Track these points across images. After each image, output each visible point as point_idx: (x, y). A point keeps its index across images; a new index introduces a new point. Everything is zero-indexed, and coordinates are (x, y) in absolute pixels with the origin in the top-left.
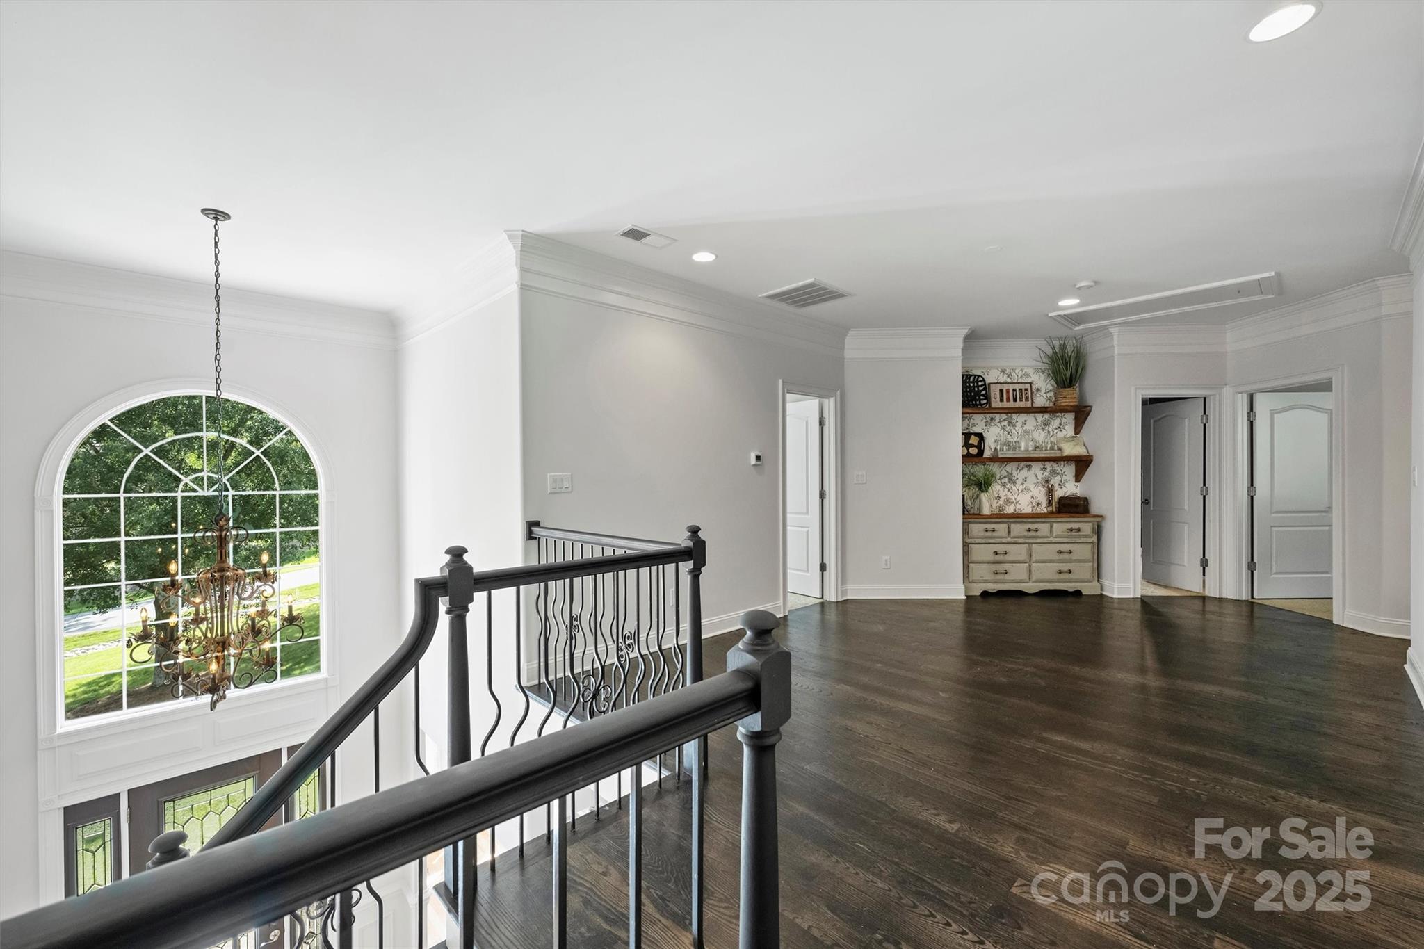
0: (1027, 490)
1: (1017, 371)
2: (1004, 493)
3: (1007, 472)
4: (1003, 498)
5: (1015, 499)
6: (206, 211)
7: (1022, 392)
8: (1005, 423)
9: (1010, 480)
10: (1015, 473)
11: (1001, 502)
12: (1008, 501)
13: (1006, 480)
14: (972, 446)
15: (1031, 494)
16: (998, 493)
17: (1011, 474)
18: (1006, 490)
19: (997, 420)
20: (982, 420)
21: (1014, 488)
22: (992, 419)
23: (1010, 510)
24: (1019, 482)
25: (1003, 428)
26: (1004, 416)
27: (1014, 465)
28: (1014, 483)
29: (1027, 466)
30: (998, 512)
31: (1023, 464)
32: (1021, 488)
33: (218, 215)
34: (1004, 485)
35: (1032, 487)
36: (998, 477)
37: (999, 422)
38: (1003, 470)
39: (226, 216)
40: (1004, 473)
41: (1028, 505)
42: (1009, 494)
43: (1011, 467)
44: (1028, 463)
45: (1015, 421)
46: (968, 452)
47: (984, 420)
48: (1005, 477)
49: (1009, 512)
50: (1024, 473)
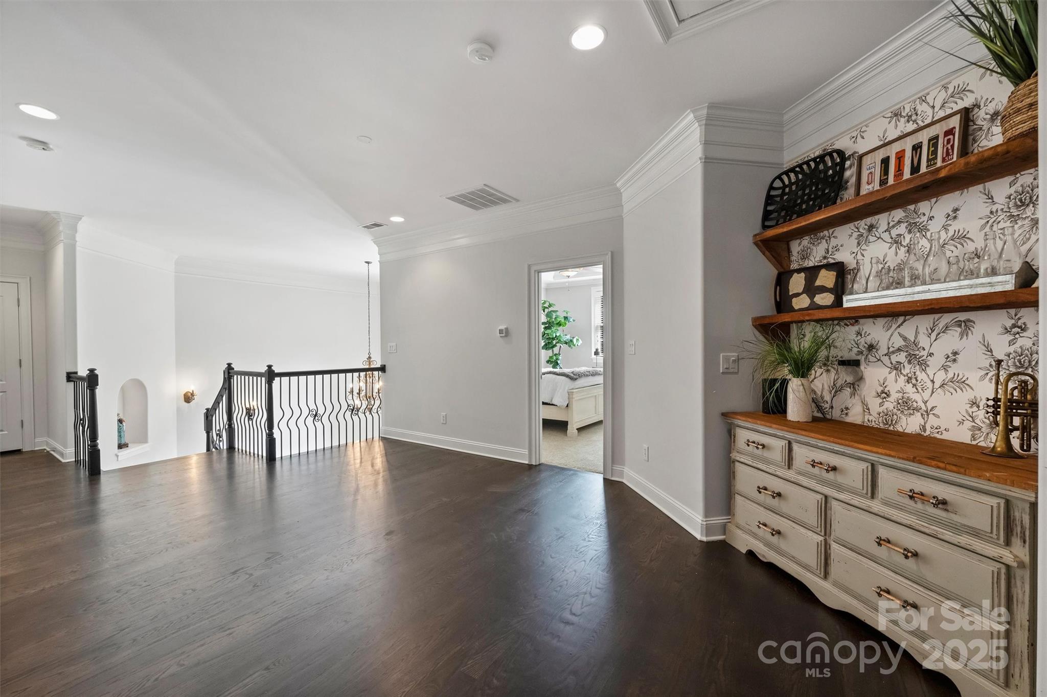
0: (960, 383)
1: (930, 99)
2: (896, 385)
3: (905, 339)
4: (894, 396)
5: (925, 403)
6: (366, 262)
7: (936, 146)
8: (902, 229)
9: (911, 358)
10: (924, 341)
11: (889, 405)
12: (906, 405)
13: (902, 357)
14: (823, 289)
15: (969, 395)
16: (883, 384)
17: (915, 344)
18: (902, 379)
19: (883, 226)
20: (851, 236)
21: (921, 376)
22: (871, 227)
23: (910, 424)
24: (935, 363)
25: (897, 242)
26: (898, 214)
27: (924, 322)
28: (923, 365)
29: (959, 324)
30: (882, 425)
31: (947, 318)
32: (940, 377)
33: (368, 263)
34: (897, 368)
35: (973, 377)
36: (883, 350)
37: (888, 230)
38: (896, 334)
39: (371, 263)
40: (898, 342)
41: (961, 423)
42: (909, 388)
43: (911, 328)
44: (962, 316)
45: (925, 218)
46: (812, 302)
47: (855, 235)
48: (899, 350)
49: (908, 431)
50: (951, 341)
